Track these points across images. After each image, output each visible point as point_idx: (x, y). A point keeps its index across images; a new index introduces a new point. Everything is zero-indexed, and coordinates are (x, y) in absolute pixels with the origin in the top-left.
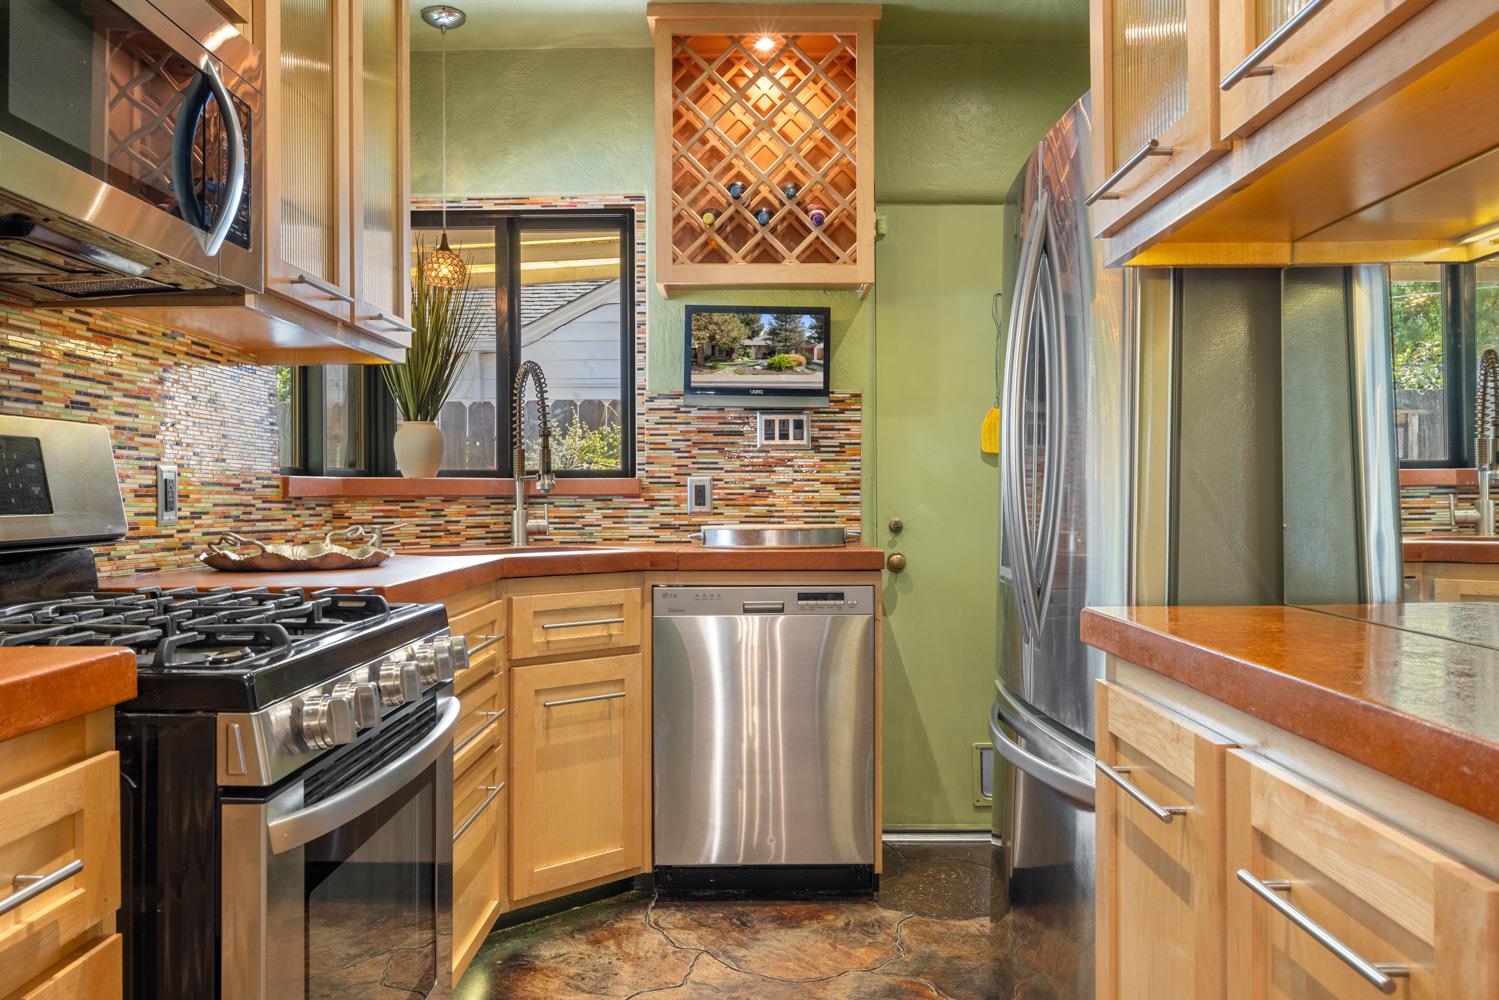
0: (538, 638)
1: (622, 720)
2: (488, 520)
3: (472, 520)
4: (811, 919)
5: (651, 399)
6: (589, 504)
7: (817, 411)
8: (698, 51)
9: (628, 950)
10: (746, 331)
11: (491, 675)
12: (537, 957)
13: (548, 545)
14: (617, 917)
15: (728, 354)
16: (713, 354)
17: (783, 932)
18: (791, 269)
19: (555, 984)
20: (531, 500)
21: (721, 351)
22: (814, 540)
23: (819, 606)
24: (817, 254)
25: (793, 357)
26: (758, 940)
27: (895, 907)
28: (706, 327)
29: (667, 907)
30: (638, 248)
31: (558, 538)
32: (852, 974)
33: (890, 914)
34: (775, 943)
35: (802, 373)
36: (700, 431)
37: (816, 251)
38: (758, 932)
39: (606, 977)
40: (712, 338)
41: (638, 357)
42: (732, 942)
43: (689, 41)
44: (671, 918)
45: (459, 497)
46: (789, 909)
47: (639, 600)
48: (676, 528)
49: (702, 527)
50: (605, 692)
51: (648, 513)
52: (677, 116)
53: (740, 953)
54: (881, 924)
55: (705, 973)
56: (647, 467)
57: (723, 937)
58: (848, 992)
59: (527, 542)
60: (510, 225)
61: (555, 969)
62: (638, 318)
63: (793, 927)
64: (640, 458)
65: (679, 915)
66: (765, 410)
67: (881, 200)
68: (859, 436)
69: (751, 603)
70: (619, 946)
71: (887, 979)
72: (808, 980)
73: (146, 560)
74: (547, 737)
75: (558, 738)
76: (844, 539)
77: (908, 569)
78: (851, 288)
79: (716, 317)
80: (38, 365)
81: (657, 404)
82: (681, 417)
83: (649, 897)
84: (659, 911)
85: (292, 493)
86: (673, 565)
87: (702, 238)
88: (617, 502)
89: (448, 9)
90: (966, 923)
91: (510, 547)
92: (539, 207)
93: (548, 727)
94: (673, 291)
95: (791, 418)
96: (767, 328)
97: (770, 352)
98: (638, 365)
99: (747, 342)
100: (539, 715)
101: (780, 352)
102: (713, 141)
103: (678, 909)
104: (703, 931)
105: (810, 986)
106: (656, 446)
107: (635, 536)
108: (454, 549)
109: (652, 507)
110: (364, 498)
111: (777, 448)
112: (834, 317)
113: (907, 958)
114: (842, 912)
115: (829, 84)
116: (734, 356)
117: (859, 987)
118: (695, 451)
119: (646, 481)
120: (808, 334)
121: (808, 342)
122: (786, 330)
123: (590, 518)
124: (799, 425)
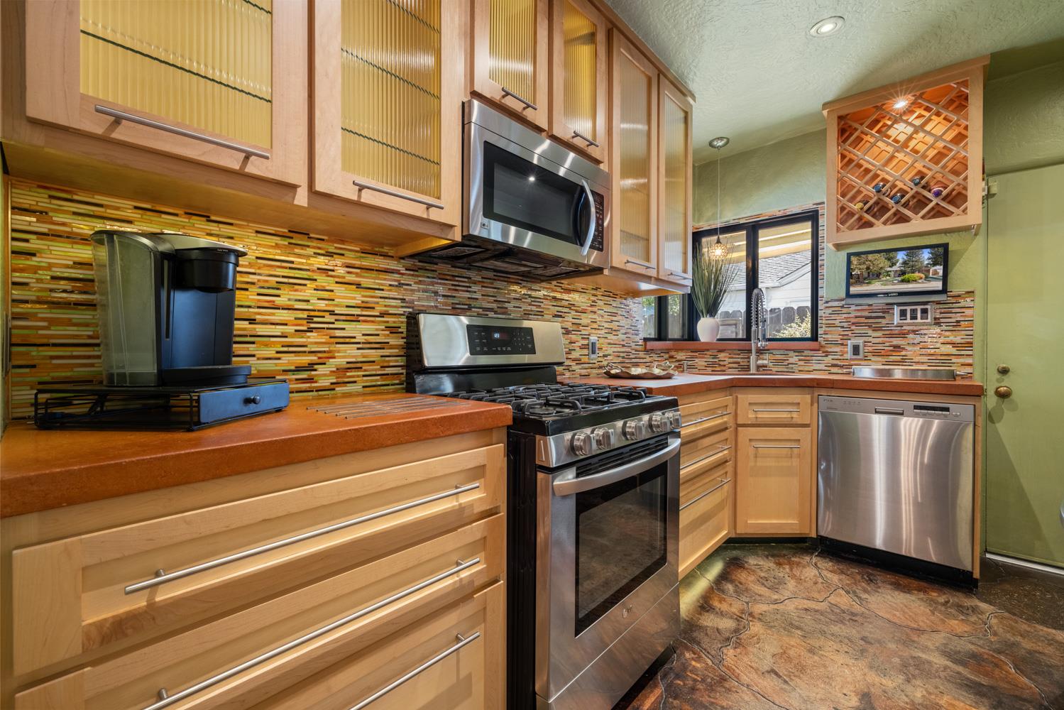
0: (752, 415)
1: (798, 460)
2: (739, 360)
3: (731, 360)
4: (919, 591)
5: (827, 302)
6: (791, 353)
7: (938, 303)
8: (855, 121)
9: (795, 573)
10: (889, 263)
11: (726, 428)
12: (746, 562)
13: (769, 372)
14: (794, 555)
15: (878, 276)
16: (869, 276)
17: (897, 593)
18: (918, 224)
19: (752, 578)
20: (760, 352)
21: (873, 275)
22: (930, 376)
23: (931, 414)
24: (938, 213)
25: (917, 274)
26: (878, 592)
27: (990, 603)
28: (864, 263)
29: (825, 558)
30: (820, 228)
31: (775, 369)
32: (943, 635)
33: (983, 606)
34: (889, 597)
35: (923, 283)
36: (856, 317)
37: (939, 212)
38: (879, 587)
39: (779, 583)
40: (868, 268)
41: (820, 282)
42: (859, 588)
43: (848, 117)
44: (826, 564)
45: (725, 350)
46: (904, 581)
47: (809, 401)
48: (841, 367)
49: (853, 367)
50: (789, 445)
51: (824, 358)
52: (843, 157)
53: (864, 596)
54: (974, 610)
55: (838, 600)
56: (823, 336)
57: (855, 584)
58: (937, 644)
59: (758, 371)
60: (753, 229)
61: (754, 571)
62: (820, 263)
63: (905, 592)
64: (820, 331)
65: (830, 564)
66: (899, 304)
67: (987, 174)
68: (972, 316)
69: (879, 408)
70: (791, 570)
71: (972, 647)
72: (908, 627)
73: (584, 372)
74: (756, 462)
75: (760, 463)
76: (953, 376)
77: (1013, 397)
78: (967, 229)
79: (870, 257)
80: (542, 302)
81: (830, 304)
82: (845, 310)
83: (815, 550)
84: (819, 558)
85: (648, 348)
86: (830, 385)
87: (856, 217)
88: (806, 353)
89: (721, 138)
90: (1054, 631)
91: (749, 373)
92: (767, 218)
93: (756, 457)
94: (839, 247)
95: (919, 308)
96: (901, 261)
97: (903, 273)
98: (820, 286)
99: (889, 269)
100: (751, 451)
101: (909, 273)
102: (866, 165)
103: (831, 560)
104: (843, 577)
105: (908, 631)
106: (829, 326)
107: (817, 369)
108: (723, 372)
109: (827, 356)
110: (682, 350)
111: (909, 325)
112: (951, 248)
113: (993, 639)
114: (945, 593)
115: (949, 114)
116: (881, 276)
117: (947, 644)
118: (853, 327)
119: (823, 343)
120: (926, 262)
121: (926, 267)
122: (913, 261)
123: (791, 360)
124: (924, 312)
